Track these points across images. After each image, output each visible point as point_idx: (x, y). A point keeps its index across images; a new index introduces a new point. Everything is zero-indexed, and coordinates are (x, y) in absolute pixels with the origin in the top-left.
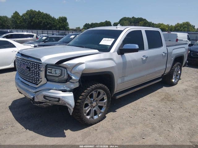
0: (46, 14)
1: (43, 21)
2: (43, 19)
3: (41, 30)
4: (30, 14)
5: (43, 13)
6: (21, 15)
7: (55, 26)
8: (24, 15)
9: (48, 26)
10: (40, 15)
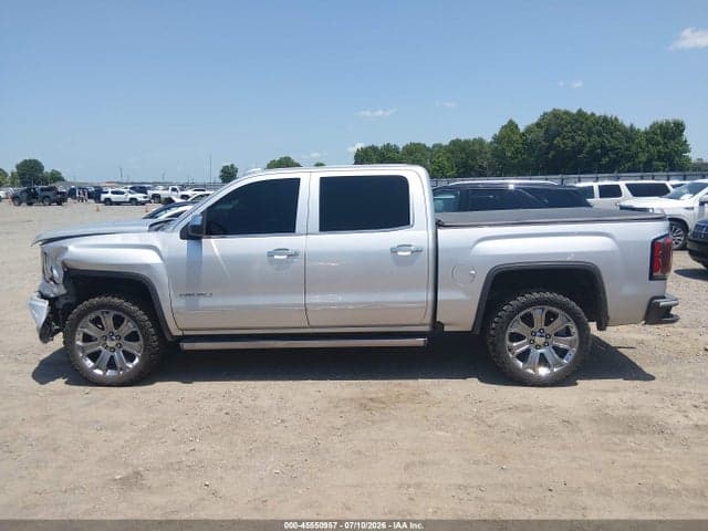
0: (605, 119)
1: (588, 144)
2: (589, 136)
3: (560, 176)
4: (549, 125)
5: (593, 114)
6: (522, 128)
7: (630, 158)
8: (529, 130)
9: (605, 160)
10: (582, 123)
